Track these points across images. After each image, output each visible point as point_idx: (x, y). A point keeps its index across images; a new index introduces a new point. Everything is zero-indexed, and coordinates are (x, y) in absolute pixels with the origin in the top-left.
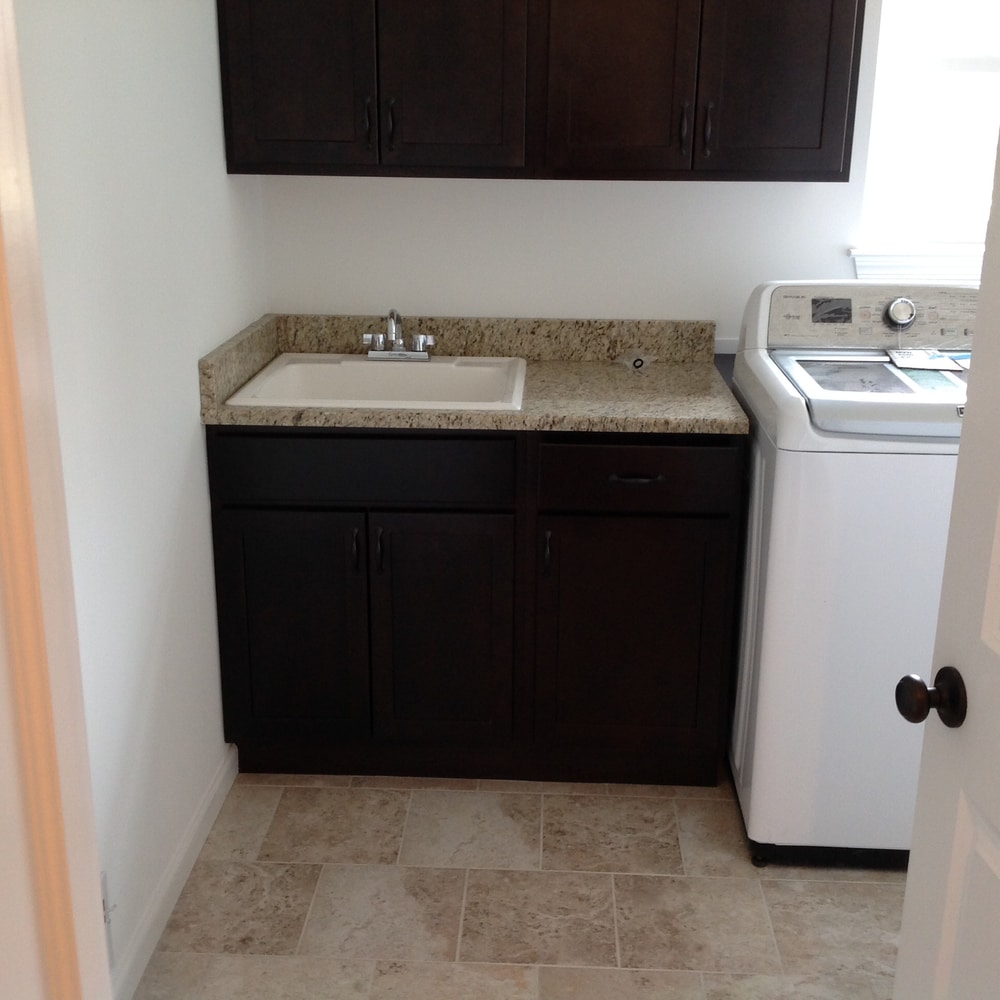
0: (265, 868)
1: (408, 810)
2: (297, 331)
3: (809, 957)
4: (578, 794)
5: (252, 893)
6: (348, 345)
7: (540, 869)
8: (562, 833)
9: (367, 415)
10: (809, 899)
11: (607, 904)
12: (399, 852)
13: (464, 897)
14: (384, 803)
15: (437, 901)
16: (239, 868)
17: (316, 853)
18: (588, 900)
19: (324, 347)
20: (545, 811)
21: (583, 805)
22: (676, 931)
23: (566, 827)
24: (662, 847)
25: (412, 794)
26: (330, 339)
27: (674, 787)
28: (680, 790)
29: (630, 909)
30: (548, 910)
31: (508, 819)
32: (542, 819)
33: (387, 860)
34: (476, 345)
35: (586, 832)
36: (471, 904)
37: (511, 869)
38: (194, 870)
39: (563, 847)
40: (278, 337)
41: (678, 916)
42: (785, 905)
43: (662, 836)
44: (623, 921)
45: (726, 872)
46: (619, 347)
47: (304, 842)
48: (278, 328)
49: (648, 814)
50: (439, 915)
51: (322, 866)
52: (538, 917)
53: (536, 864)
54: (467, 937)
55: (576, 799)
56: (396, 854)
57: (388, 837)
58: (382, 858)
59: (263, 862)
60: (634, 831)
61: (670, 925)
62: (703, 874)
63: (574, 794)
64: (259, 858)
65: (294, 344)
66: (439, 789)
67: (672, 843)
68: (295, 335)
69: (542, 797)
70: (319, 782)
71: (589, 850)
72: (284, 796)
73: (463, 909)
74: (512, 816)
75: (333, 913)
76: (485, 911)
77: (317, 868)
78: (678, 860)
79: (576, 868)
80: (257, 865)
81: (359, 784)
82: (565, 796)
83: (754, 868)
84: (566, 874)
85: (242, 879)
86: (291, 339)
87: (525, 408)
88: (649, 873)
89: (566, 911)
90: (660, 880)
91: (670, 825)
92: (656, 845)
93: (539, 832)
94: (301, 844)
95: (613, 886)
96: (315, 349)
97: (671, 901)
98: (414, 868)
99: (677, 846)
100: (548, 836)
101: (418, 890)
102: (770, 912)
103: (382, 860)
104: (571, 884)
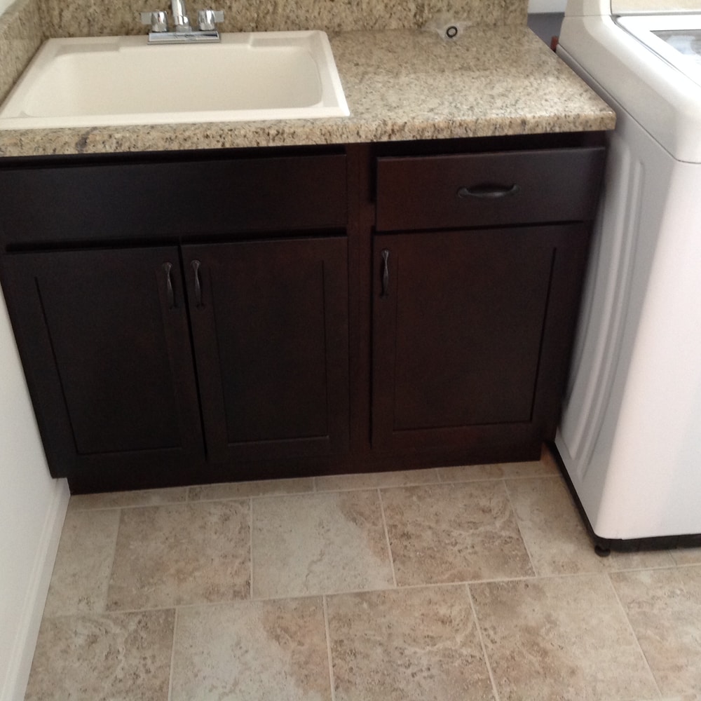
0: (115, 621)
1: (250, 524)
2: (62, 10)
3: (679, 668)
4: (413, 485)
5: (107, 657)
6: (123, 25)
7: (395, 587)
8: (406, 536)
9: (168, 135)
10: (660, 593)
11: (470, 625)
12: (251, 582)
13: (328, 636)
14: (226, 519)
15: (301, 644)
16: (88, 624)
17: (166, 593)
18: (451, 622)
19: (96, 28)
20: (385, 510)
21: (419, 498)
22: (544, 653)
23: (410, 529)
24: (506, 542)
25: (251, 503)
26: (101, 19)
27: (500, 465)
28: (508, 467)
29: (494, 628)
30: (414, 641)
31: (352, 524)
32: (384, 521)
33: (241, 593)
34: (268, 17)
35: (429, 532)
36: (336, 642)
37: (366, 590)
38: (41, 632)
39: (412, 555)
40: (41, 19)
41: (543, 631)
42: (639, 603)
43: (503, 528)
44: (491, 646)
45: (575, 568)
46: (426, 11)
47: (151, 581)
48: (39, 9)
49: (484, 502)
50: (307, 663)
51: (175, 609)
52: (406, 652)
53: (389, 580)
54: (340, 689)
55: (412, 490)
56: (248, 584)
57: (237, 562)
58: (234, 592)
59: (113, 614)
60: (475, 525)
61: (538, 645)
62: (553, 572)
63: (409, 485)
64: (108, 608)
65: (60, 27)
66: (277, 494)
67: (514, 535)
68: (60, 15)
69: (379, 492)
70: (155, 498)
71: (438, 555)
72: (122, 521)
73: (329, 651)
74: (354, 520)
75: (196, 676)
76: (351, 651)
77: (169, 613)
78: (525, 558)
79: (429, 580)
80: (108, 617)
81: (195, 496)
82: (402, 488)
83: (598, 558)
84: (422, 590)
85: (93, 640)
86: (56, 21)
87: (355, 112)
88: (501, 579)
89: (432, 640)
90: (515, 585)
91: (507, 513)
92: (499, 541)
93: (385, 538)
94: (149, 583)
95: (471, 600)
96: (85, 30)
97: (531, 613)
98: (270, 600)
99: (520, 540)
100: (394, 541)
101: (278, 631)
102: (628, 614)
103: (236, 594)
104: (430, 602)
